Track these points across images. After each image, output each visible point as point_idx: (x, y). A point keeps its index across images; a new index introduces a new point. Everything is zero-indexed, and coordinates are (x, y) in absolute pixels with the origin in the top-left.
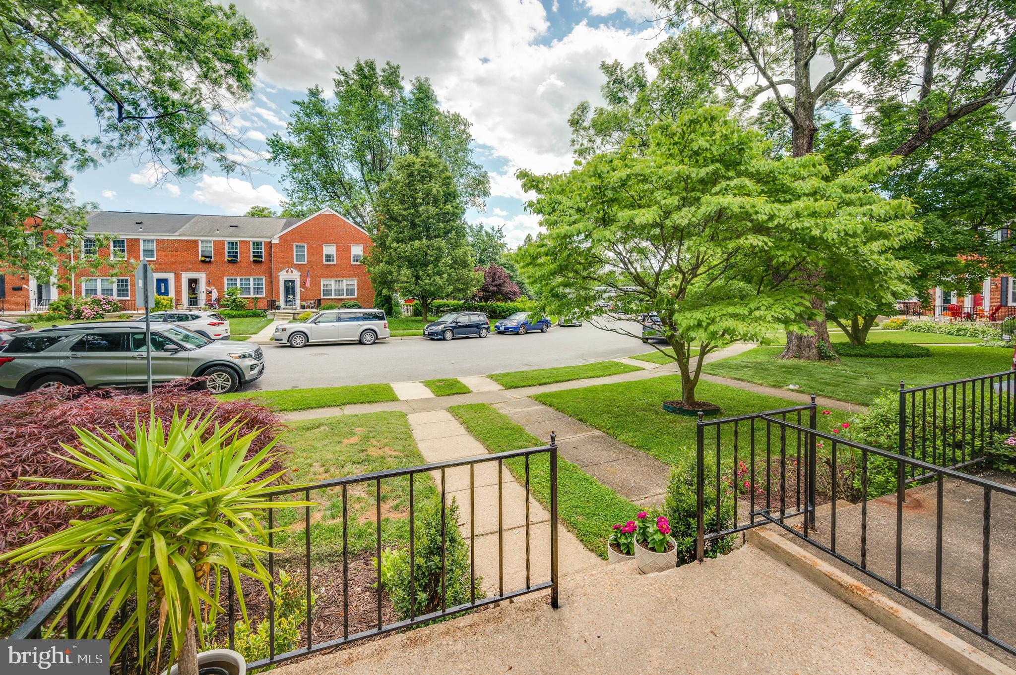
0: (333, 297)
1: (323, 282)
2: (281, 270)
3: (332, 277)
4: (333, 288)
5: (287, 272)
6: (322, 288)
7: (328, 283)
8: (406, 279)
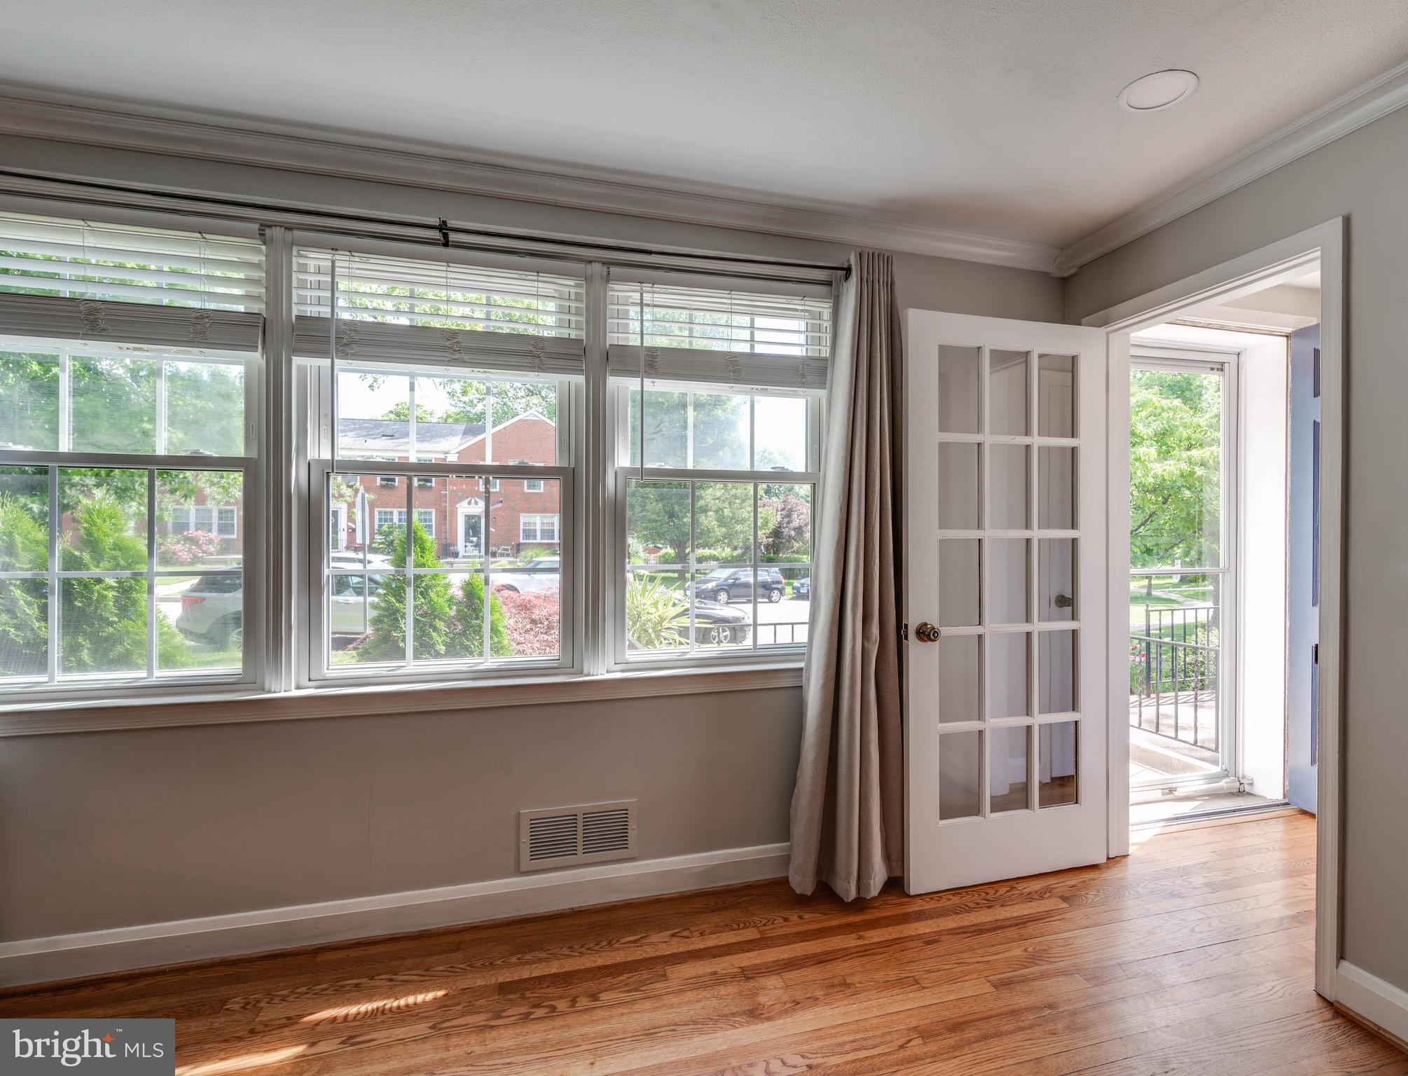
0: (538, 540)
1: (524, 518)
2: (461, 499)
3: (536, 511)
4: (538, 528)
5: (469, 503)
6: (522, 527)
7: (532, 520)
8: (654, 516)
